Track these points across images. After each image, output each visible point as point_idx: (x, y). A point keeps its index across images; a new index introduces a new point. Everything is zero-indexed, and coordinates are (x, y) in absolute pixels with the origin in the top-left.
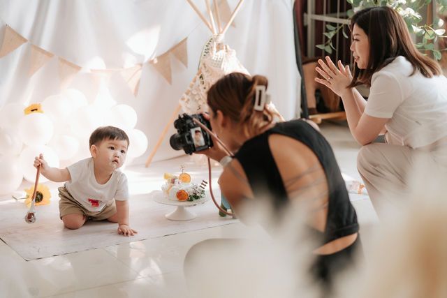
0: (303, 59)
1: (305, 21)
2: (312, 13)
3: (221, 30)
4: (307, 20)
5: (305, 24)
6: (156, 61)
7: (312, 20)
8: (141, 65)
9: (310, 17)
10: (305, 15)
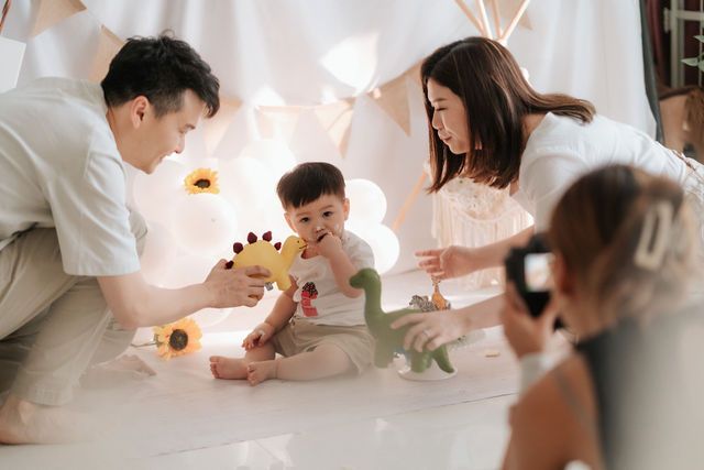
0: (659, 90)
1: (666, 23)
2: (679, 8)
3: (502, 32)
4: (669, 21)
5: (666, 29)
6: (378, 94)
7: (679, 20)
8: (351, 101)
9: (676, 16)
10: (666, 12)
